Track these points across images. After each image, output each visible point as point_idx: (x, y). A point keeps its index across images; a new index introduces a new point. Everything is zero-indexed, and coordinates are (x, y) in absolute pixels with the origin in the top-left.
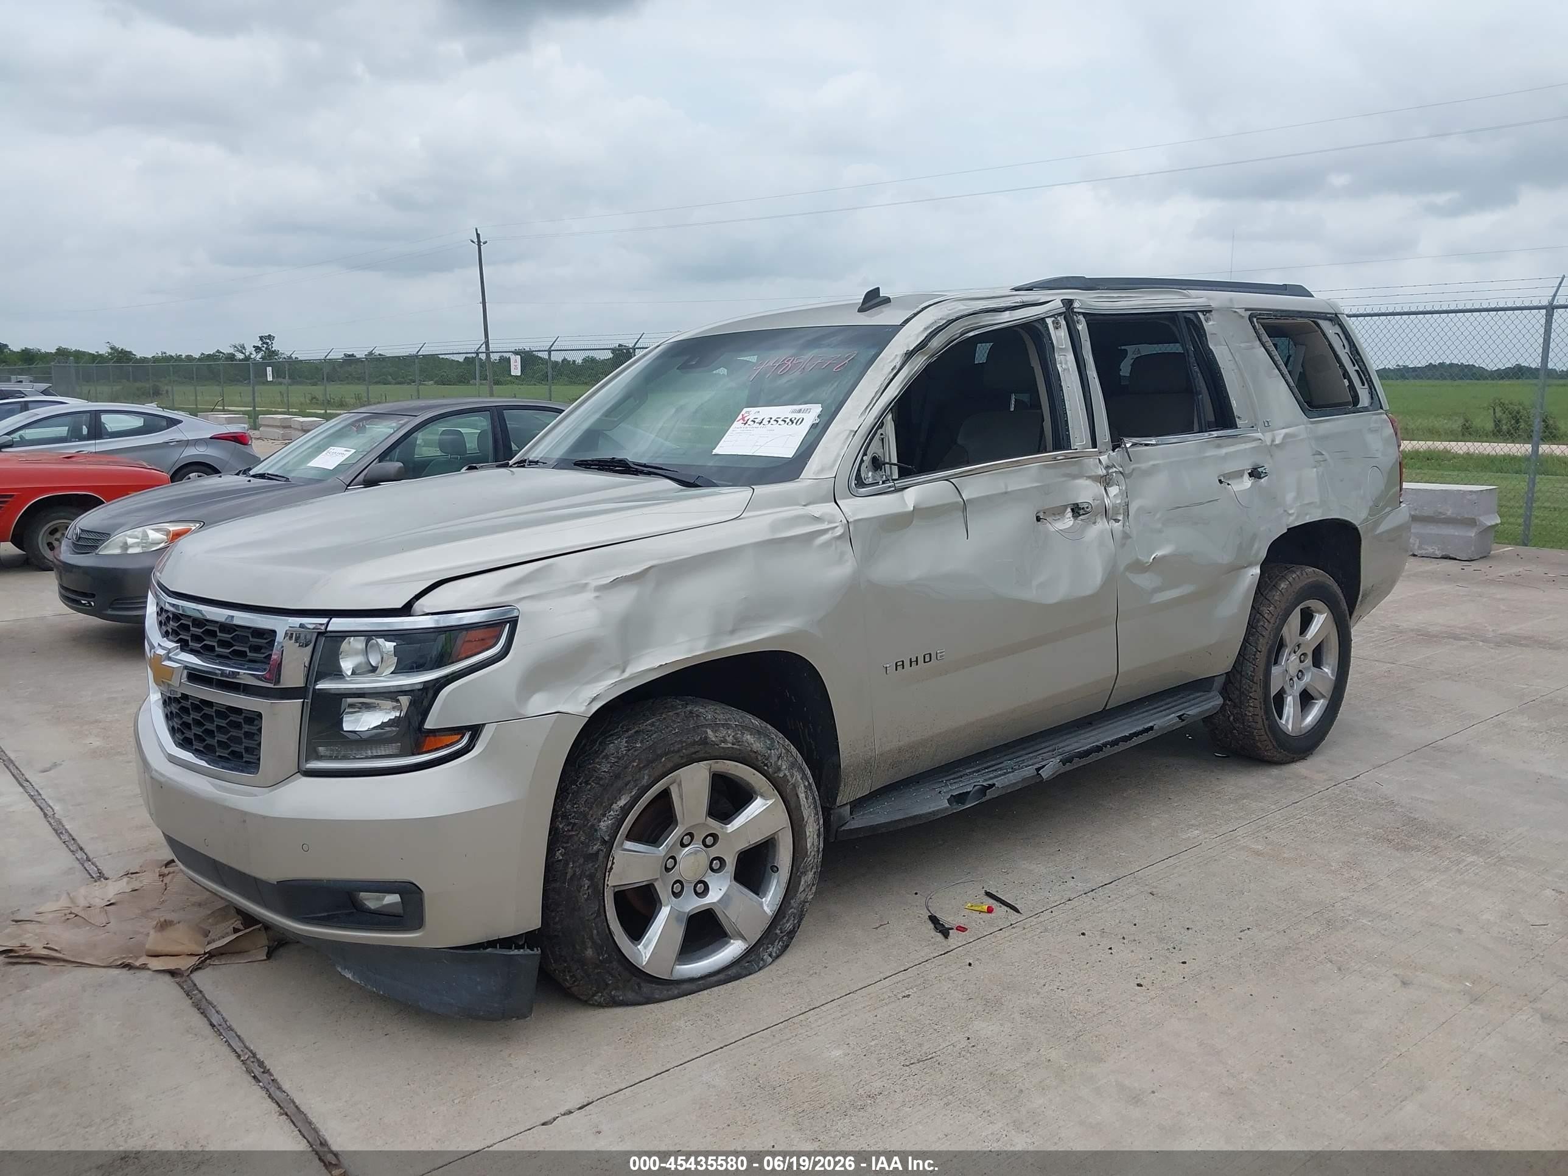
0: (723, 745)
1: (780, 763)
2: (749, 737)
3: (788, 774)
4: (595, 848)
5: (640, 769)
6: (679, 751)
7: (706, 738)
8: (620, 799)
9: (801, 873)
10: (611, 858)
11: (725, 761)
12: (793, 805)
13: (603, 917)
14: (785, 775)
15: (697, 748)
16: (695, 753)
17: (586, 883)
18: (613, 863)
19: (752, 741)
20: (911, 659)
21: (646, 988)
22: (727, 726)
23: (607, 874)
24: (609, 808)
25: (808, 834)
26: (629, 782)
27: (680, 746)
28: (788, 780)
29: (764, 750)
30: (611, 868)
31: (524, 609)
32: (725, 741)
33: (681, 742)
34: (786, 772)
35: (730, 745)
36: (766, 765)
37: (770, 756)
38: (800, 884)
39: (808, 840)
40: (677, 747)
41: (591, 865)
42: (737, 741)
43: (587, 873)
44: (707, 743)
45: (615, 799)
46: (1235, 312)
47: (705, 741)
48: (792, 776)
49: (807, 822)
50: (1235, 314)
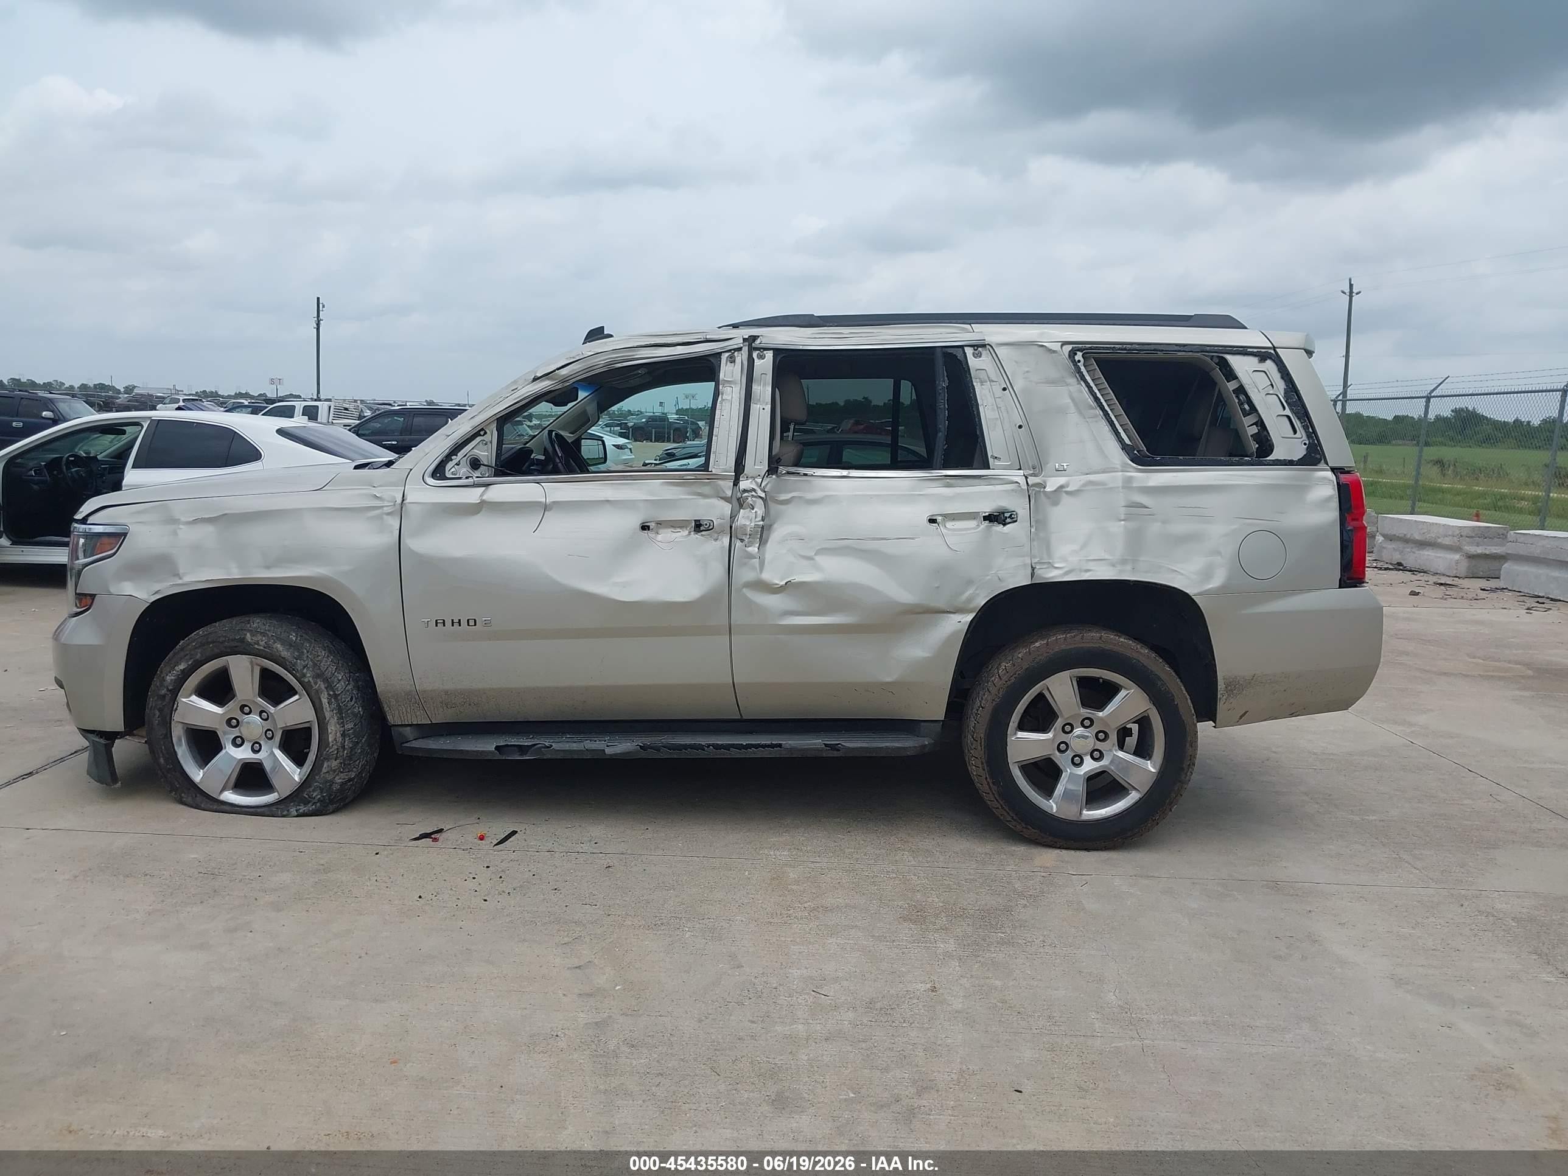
0: (256, 646)
1: (305, 671)
2: (279, 646)
3: (312, 681)
4: (163, 692)
5: (196, 648)
6: (222, 642)
7: (244, 638)
8: (180, 664)
9: (324, 758)
10: (176, 703)
11: (263, 659)
12: (317, 706)
13: (170, 739)
14: (309, 681)
15: (237, 644)
16: (236, 647)
17: (157, 713)
18: (177, 706)
19: (281, 649)
20: (453, 620)
21: (199, 798)
22: (263, 634)
23: (173, 712)
24: (173, 669)
25: (329, 731)
26: (187, 654)
27: (224, 639)
28: (312, 686)
29: (290, 659)
30: (176, 709)
31: (133, 529)
32: (258, 644)
33: (225, 637)
34: (311, 679)
35: (262, 648)
36: (294, 670)
37: (296, 663)
38: (323, 766)
39: (330, 736)
40: (222, 639)
41: (160, 702)
42: (267, 646)
43: (158, 707)
44: (244, 642)
45: (177, 664)
46: (1042, 346)
47: (242, 640)
48: (316, 683)
49: (328, 721)
50: (1041, 348)
